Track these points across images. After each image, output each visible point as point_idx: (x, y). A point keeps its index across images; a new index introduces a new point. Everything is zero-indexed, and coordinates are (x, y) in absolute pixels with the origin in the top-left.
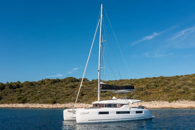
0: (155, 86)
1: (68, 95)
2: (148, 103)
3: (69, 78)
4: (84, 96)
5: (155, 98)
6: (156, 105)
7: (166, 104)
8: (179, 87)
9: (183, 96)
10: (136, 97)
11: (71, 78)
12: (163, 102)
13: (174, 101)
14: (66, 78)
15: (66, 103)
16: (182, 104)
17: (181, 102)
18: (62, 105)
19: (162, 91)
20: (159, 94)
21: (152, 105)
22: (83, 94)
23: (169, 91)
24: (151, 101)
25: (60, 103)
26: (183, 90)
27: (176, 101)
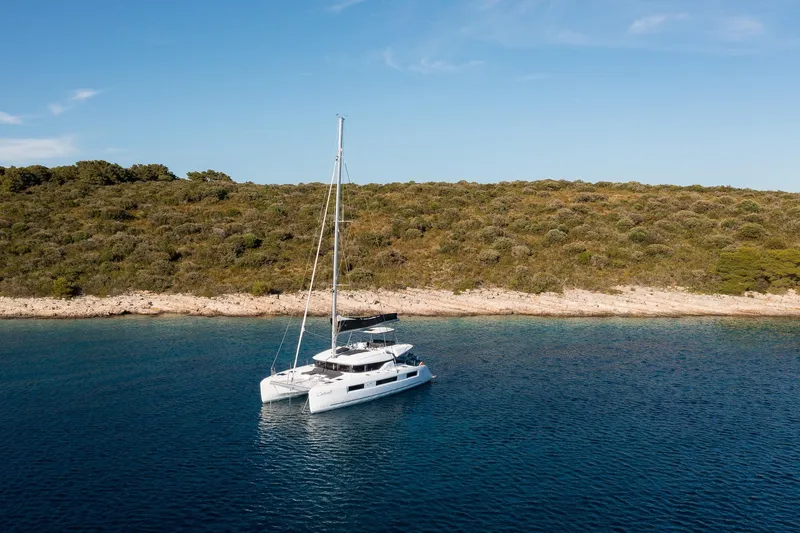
0: (419, 228)
1: (119, 258)
2: (397, 294)
3: (93, 163)
4: (184, 264)
5: (416, 279)
6: (418, 302)
7: (446, 300)
8: (488, 239)
9: (494, 272)
10: (361, 275)
11: (101, 163)
12: (437, 293)
13: (468, 290)
14: (78, 164)
15: (121, 293)
16: (487, 301)
17: (486, 293)
18: (106, 301)
19: (438, 252)
20: (429, 260)
21: (406, 303)
22: (175, 253)
23: (459, 251)
24: (405, 289)
25: (97, 295)
26: (495, 253)
27: (472, 289)
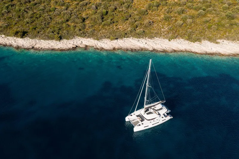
0: (157, 6)
2: (152, 40)
5: (157, 34)
6: (158, 44)
7: (166, 43)
17: (178, 41)
20: (160, 23)
23: (170, 19)
24: (154, 38)
25: (67, 39)
27: (174, 39)
